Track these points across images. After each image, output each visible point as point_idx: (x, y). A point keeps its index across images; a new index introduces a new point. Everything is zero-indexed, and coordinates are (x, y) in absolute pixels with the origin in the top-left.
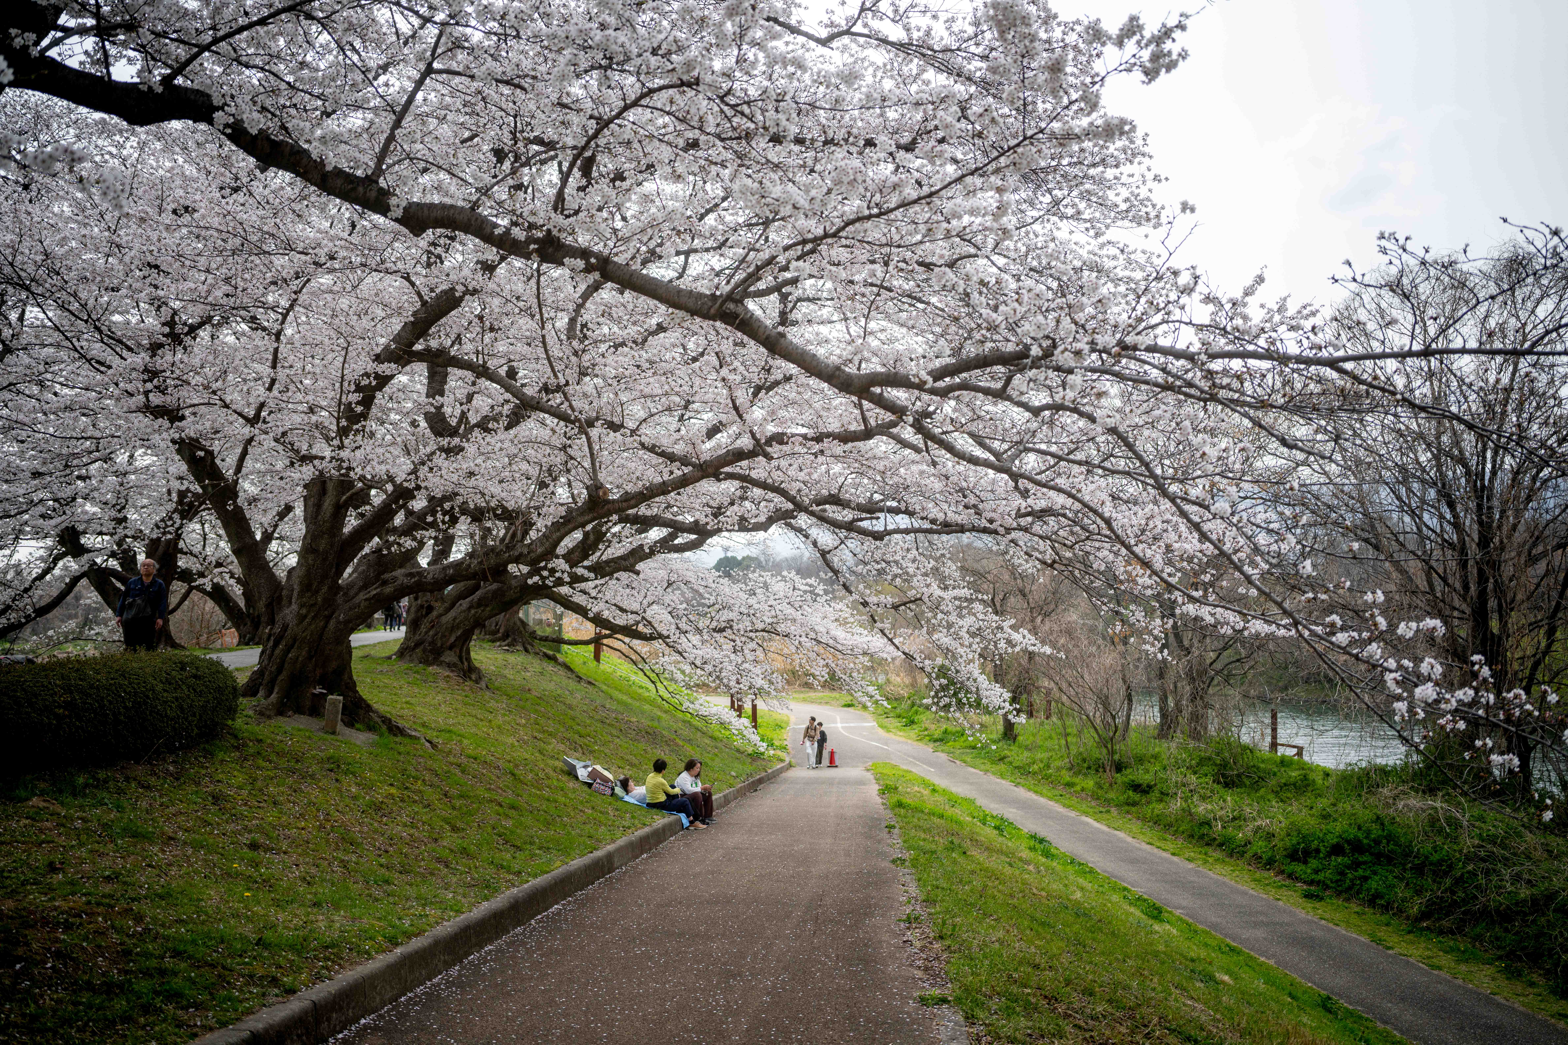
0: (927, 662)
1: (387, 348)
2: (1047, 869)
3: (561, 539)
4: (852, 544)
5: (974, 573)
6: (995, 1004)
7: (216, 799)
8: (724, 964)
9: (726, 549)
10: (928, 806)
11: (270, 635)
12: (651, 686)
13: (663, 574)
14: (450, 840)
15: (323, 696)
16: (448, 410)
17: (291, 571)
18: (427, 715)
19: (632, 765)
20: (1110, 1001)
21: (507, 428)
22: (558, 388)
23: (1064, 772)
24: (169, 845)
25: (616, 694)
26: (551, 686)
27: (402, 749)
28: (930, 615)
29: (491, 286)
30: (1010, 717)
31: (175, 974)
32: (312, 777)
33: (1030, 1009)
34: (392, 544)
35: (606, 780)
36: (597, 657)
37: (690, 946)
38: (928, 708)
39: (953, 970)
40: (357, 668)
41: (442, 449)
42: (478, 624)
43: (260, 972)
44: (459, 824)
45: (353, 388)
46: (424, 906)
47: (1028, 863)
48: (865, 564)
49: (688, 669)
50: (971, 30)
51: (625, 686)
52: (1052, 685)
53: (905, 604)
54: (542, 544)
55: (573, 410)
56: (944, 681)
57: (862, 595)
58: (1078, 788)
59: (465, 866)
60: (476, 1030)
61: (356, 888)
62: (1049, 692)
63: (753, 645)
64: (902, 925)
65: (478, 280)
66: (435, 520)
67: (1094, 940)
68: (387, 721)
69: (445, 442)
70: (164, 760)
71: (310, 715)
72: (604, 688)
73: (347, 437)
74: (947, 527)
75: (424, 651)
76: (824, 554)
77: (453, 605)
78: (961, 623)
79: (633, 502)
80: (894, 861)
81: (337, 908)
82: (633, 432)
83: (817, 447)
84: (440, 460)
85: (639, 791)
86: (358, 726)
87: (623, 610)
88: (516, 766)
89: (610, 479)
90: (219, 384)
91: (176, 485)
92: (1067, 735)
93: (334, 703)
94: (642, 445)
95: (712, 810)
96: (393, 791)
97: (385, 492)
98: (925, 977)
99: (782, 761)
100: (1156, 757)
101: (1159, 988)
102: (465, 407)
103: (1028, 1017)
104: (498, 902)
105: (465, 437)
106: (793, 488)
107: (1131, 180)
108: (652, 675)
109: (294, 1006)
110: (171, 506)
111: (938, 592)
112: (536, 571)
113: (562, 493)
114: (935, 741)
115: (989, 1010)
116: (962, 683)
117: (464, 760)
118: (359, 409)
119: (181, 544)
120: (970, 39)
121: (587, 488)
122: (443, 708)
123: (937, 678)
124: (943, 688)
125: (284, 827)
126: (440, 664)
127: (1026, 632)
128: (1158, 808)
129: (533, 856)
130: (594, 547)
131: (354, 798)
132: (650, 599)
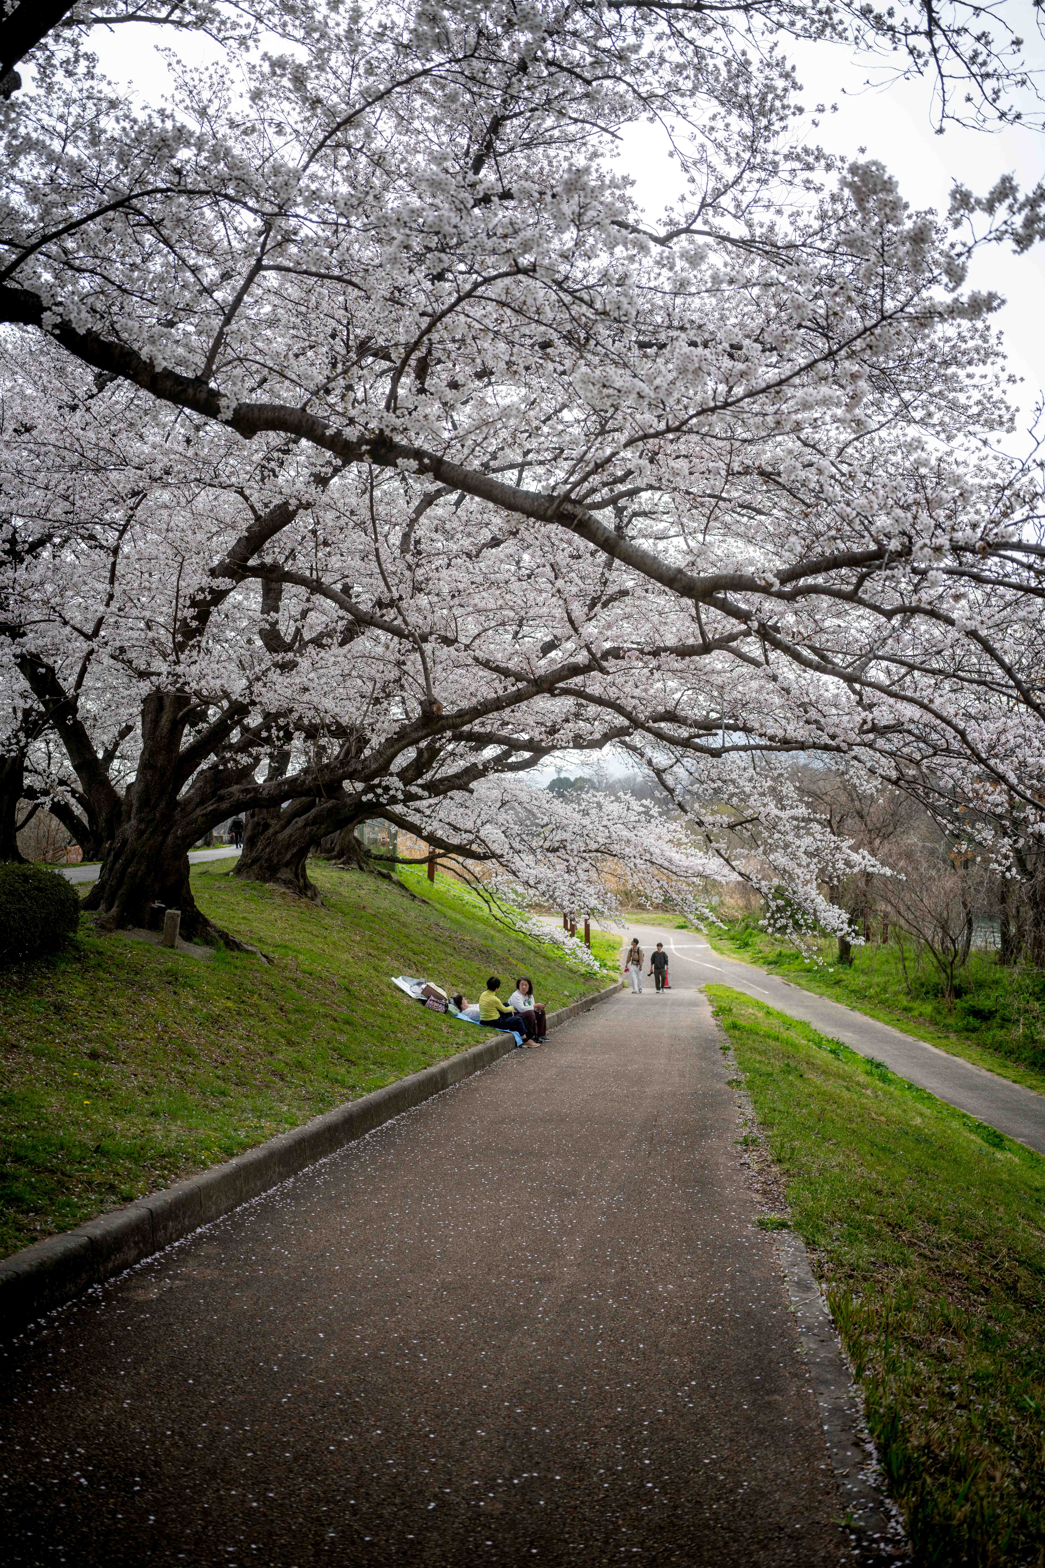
0: (763, 883)
1: (221, 563)
2: (885, 1093)
3: (395, 755)
4: (688, 762)
5: (810, 794)
6: (837, 1230)
7: (58, 1008)
8: (558, 1183)
9: (559, 770)
10: (763, 1029)
11: (110, 850)
12: (485, 906)
13: (496, 793)
14: (285, 1054)
15: (162, 911)
16: (282, 628)
17: (129, 787)
18: (264, 931)
19: (466, 983)
20: (956, 1230)
21: (342, 644)
22: (392, 603)
23: (901, 996)
24: (11, 1052)
25: (449, 913)
26: (386, 904)
27: (238, 963)
28: (766, 834)
29: (325, 499)
30: (849, 939)
31: (16, 1178)
32: (151, 989)
33: (873, 1236)
34: (228, 761)
35: (439, 997)
36: (431, 877)
37: (524, 1164)
38: (763, 930)
39: (792, 1194)
40: (195, 884)
41: (276, 665)
42: (314, 842)
43: (98, 1179)
44: (294, 1038)
45: (188, 603)
46: (259, 1118)
47: (865, 1087)
48: (702, 783)
49: (520, 889)
50: (816, 225)
51: (459, 906)
52: (889, 908)
53: (741, 824)
54: (376, 760)
55: (407, 624)
56: (781, 902)
57: (698, 815)
58: (916, 1013)
59: (300, 1079)
60: (310, 1243)
61: (193, 1099)
62: (886, 915)
63: (586, 865)
64: (739, 1147)
65: (312, 493)
66: (270, 736)
67: (936, 1166)
68: (224, 935)
69: (279, 657)
70: (8, 970)
71: (150, 929)
72: (438, 906)
73: (183, 652)
74: (787, 744)
75: (261, 867)
76: (659, 772)
77: (288, 823)
78: (798, 843)
79: (467, 718)
80: (729, 1083)
81: (174, 1118)
82: (467, 647)
83: (653, 663)
84: (274, 675)
85: (473, 1008)
86: (196, 940)
87: (456, 829)
88: (351, 982)
89: (444, 695)
90: (58, 599)
91: (20, 703)
92: (904, 959)
93: (172, 917)
94: (476, 659)
95: (545, 1029)
96: (230, 1004)
97: (221, 708)
98: (764, 1201)
99: (615, 981)
100: (996, 982)
101: (1006, 1218)
102: (299, 624)
103: (871, 1244)
104: (333, 1115)
105: (300, 652)
106: (629, 704)
107: (983, 381)
108: (486, 895)
109: (131, 1213)
110: (16, 725)
111: (776, 812)
112: (370, 789)
113: (396, 711)
114: (770, 964)
115: (831, 1236)
116: (799, 904)
117: (299, 975)
118: (194, 624)
119: (27, 763)
120: (816, 233)
121: (421, 703)
122: (280, 924)
123: (774, 899)
124: (779, 909)
125: (124, 1038)
126: (277, 881)
127: (866, 853)
128: (1000, 1034)
129: (367, 1070)
130: (428, 765)
131: (192, 1010)
132: (484, 817)
